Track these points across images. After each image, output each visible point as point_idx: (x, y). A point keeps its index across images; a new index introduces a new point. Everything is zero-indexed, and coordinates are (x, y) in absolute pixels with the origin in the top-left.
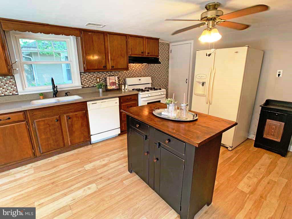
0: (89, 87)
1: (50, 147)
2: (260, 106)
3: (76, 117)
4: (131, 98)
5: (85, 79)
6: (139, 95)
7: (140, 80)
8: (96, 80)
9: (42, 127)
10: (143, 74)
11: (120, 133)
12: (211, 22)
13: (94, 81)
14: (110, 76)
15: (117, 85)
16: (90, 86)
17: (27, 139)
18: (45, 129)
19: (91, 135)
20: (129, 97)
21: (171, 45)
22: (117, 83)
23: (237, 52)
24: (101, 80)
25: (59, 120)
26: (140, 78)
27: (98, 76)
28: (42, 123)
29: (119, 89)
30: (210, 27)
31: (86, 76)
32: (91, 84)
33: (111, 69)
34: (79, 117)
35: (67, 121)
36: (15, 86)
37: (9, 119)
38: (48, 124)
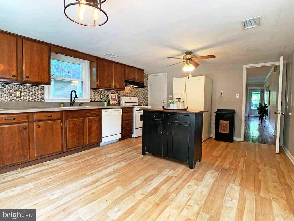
0: (98, 101)
1: (74, 144)
2: (215, 112)
3: (94, 121)
4: (129, 110)
5: (93, 95)
6: (134, 108)
7: (130, 99)
8: (100, 96)
9: (71, 126)
10: (131, 95)
11: (121, 137)
12: (188, 60)
13: (99, 97)
14: (112, 93)
15: (117, 101)
16: (95, 101)
17: (60, 135)
18: (73, 128)
19: (102, 137)
20: (128, 109)
21: (149, 75)
22: (117, 99)
23: (199, 79)
24: (103, 96)
25: (83, 122)
26: (130, 98)
27: (102, 94)
28: (71, 123)
29: (119, 104)
30: (188, 63)
31: (94, 92)
32: (96, 99)
33: (114, 88)
34: (96, 121)
35: (88, 123)
36: (43, 95)
37: (51, 116)
38: (75, 124)
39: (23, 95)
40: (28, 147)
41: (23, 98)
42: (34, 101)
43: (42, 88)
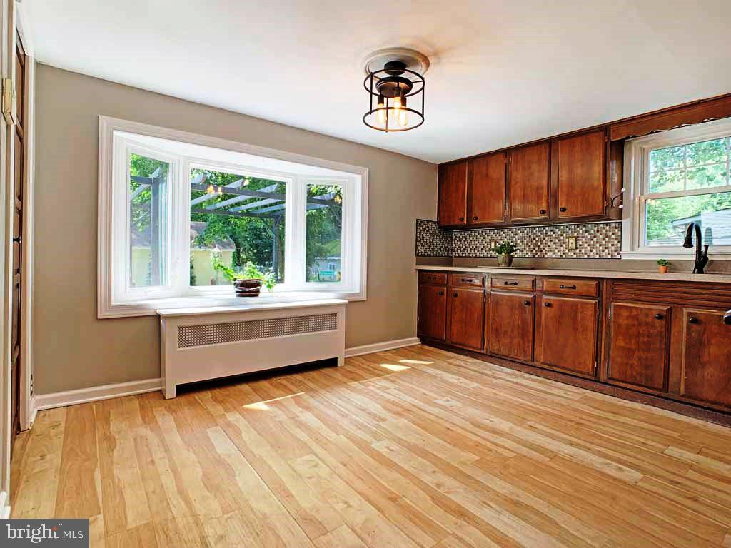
9: (623, 322)
18: (629, 327)
25: (666, 318)
28: (626, 313)
35: (688, 326)
36: (619, 242)
37: (574, 288)
38: (637, 320)
39: (580, 245)
40: (531, 338)
41: (580, 251)
42: (588, 258)
43: (616, 228)
